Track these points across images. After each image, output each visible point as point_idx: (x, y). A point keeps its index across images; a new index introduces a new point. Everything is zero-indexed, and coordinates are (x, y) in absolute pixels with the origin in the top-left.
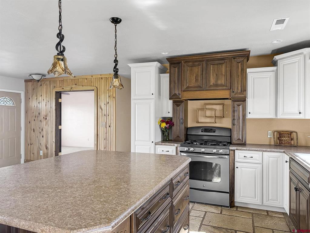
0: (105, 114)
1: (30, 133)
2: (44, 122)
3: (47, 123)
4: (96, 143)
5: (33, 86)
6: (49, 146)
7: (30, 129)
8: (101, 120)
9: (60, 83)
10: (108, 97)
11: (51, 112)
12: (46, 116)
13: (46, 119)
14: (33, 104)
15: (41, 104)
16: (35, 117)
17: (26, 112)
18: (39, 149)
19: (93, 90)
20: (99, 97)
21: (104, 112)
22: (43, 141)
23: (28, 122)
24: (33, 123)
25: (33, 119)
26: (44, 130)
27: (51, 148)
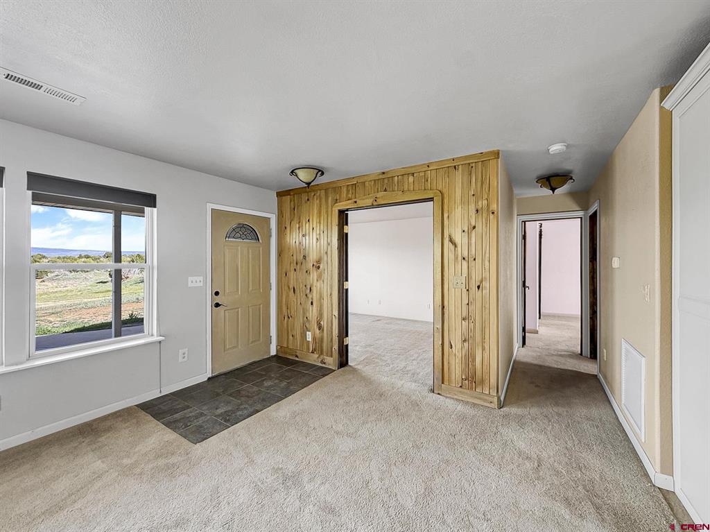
0: (465, 254)
1: (288, 296)
2: (314, 275)
3: (320, 277)
4: (439, 326)
5: (292, 203)
6: (324, 323)
7: (286, 288)
8: (452, 270)
9: (348, 191)
10: (474, 211)
11: (329, 252)
12: (319, 261)
13: (319, 267)
14: (293, 238)
15: (307, 238)
16: (297, 264)
17: (280, 254)
18: (305, 329)
19: (431, 199)
20: (446, 215)
21: (463, 250)
22: (313, 313)
23: (283, 274)
24: (292, 275)
25: (292, 268)
26: (314, 289)
27: (329, 329)
